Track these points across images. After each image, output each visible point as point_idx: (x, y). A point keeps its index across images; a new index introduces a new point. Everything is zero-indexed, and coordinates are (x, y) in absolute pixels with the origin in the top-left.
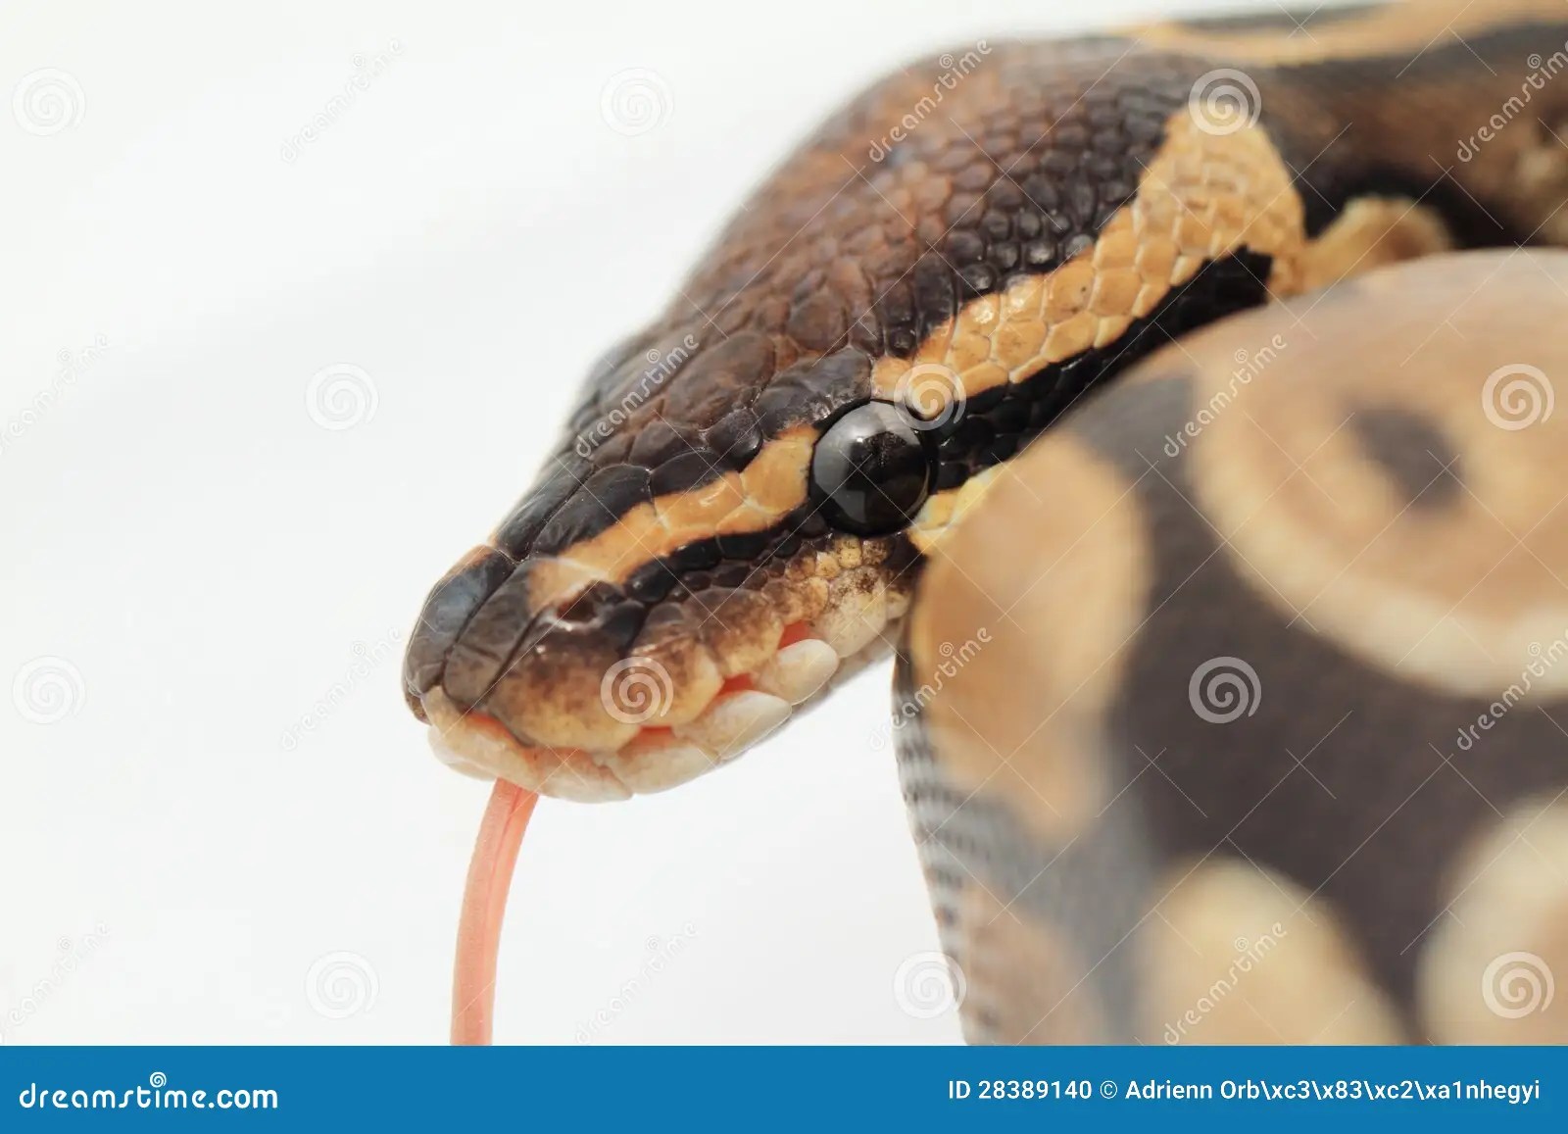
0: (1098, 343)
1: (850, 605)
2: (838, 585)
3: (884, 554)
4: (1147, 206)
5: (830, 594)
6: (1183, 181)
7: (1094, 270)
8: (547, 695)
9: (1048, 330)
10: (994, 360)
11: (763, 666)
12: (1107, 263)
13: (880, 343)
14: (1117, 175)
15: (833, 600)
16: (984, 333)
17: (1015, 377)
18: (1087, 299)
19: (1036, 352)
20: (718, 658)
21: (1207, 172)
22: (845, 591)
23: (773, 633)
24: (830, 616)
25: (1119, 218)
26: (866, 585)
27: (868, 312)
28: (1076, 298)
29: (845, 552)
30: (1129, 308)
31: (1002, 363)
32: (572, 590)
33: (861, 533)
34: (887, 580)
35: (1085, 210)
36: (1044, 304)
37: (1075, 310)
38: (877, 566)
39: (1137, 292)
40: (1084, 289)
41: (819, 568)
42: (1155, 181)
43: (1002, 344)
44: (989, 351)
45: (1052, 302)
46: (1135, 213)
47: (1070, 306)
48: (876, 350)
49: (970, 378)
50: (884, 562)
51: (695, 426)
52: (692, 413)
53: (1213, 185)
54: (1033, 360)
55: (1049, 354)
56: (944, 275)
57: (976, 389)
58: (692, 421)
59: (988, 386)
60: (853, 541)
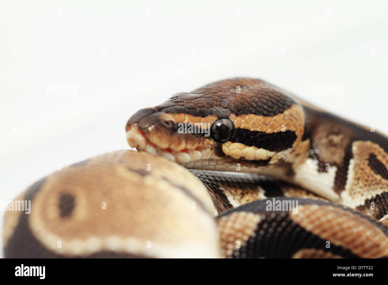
0: (267, 132)
1: (208, 150)
2: (208, 146)
3: (217, 146)
4: (284, 116)
5: (206, 146)
6: (291, 115)
7: (272, 121)
8: (156, 133)
9: (260, 125)
10: (250, 125)
11: (192, 150)
12: (274, 120)
13: (233, 111)
14: (282, 108)
15: (206, 148)
16: (251, 120)
17: (251, 130)
18: (269, 124)
19: (257, 128)
20: (186, 144)
21: (296, 116)
22: (208, 147)
23: (196, 146)
24: (204, 150)
25: (279, 115)
26: (212, 149)
27: (233, 106)
28: (267, 123)
29: (211, 141)
30: (275, 130)
31: (251, 126)
32: (168, 119)
33: (215, 140)
34: (215, 151)
35: (275, 110)
36: (262, 121)
37: (266, 125)
38: (214, 147)
39: (277, 128)
40: (269, 122)
41: (207, 141)
42: (287, 112)
43: (252, 123)
44: (250, 123)
45: (263, 121)
46: (282, 115)
47: (266, 124)
48: (232, 112)
49: (245, 125)
50: (216, 147)
51: (197, 107)
52: (197, 105)
53: (295, 118)
54: (256, 129)
55: (259, 129)
56: (248, 107)
57: (245, 128)
58: (197, 106)
59: (247, 129)
60: (213, 140)
